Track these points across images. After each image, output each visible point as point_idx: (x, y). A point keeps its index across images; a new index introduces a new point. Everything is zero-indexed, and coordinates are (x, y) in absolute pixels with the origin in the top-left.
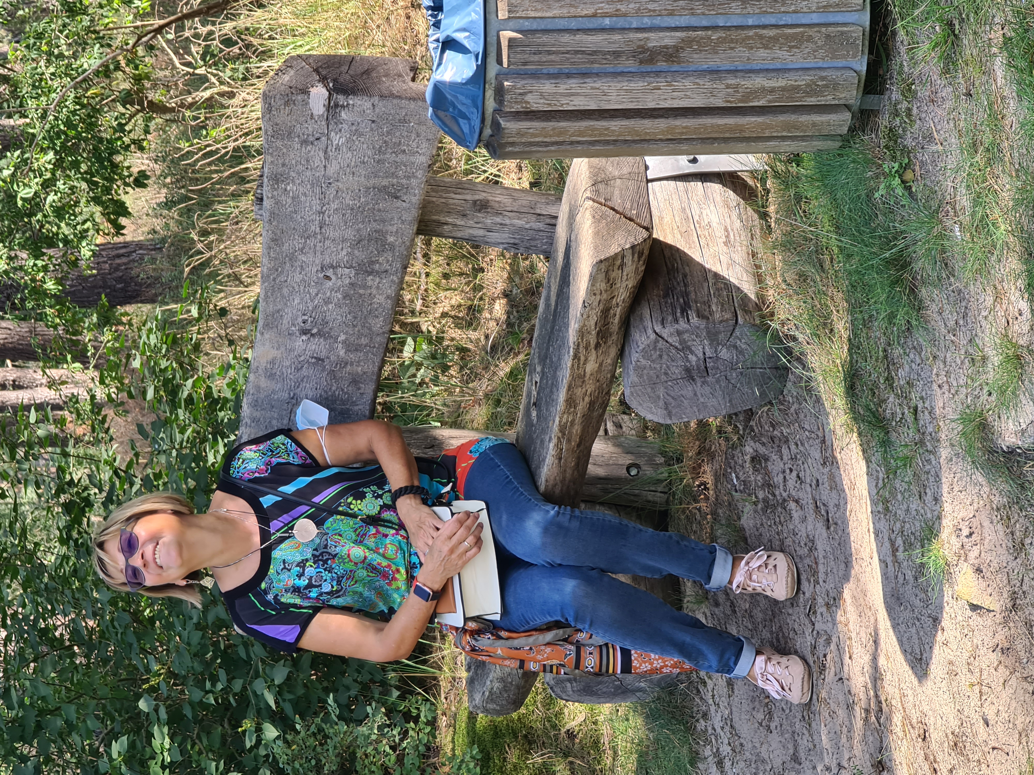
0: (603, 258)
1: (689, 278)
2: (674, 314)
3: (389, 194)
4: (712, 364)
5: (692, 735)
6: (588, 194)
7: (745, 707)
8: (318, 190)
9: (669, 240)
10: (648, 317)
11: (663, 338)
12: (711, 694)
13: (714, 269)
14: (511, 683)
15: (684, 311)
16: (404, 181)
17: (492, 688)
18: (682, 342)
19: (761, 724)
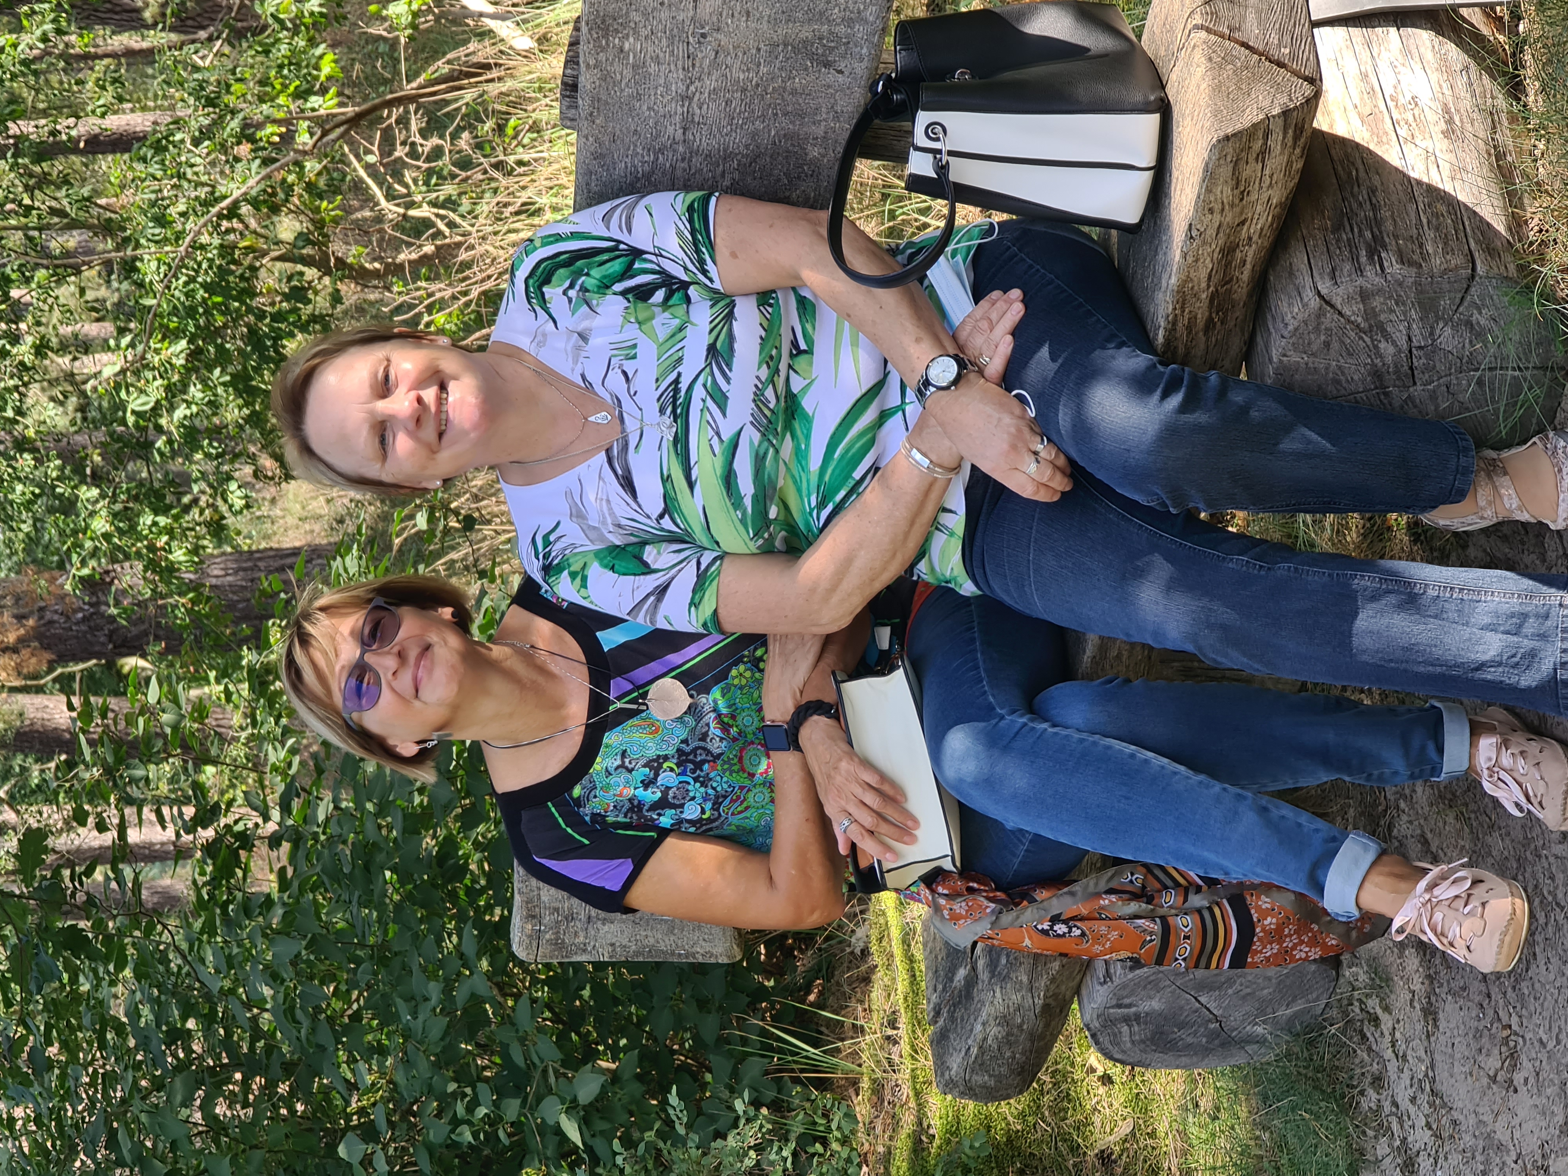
0: (1230, 131)
1: (1380, 195)
2: (1354, 258)
3: (812, 56)
4: (1423, 361)
5: (1352, 1119)
6: (1198, 20)
7: (1461, 1049)
8: (680, 50)
9: (1341, 130)
10: (1304, 268)
11: (1332, 306)
12: (1388, 1038)
13: (1425, 180)
14: (1020, 1026)
15: (1372, 253)
16: (842, 30)
17: (985, 1039)
18: (1370, 314)
19: (1493, 1079)
